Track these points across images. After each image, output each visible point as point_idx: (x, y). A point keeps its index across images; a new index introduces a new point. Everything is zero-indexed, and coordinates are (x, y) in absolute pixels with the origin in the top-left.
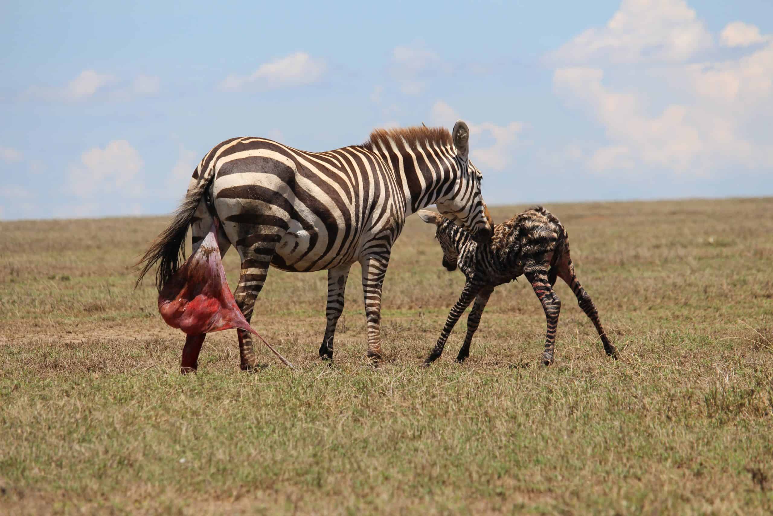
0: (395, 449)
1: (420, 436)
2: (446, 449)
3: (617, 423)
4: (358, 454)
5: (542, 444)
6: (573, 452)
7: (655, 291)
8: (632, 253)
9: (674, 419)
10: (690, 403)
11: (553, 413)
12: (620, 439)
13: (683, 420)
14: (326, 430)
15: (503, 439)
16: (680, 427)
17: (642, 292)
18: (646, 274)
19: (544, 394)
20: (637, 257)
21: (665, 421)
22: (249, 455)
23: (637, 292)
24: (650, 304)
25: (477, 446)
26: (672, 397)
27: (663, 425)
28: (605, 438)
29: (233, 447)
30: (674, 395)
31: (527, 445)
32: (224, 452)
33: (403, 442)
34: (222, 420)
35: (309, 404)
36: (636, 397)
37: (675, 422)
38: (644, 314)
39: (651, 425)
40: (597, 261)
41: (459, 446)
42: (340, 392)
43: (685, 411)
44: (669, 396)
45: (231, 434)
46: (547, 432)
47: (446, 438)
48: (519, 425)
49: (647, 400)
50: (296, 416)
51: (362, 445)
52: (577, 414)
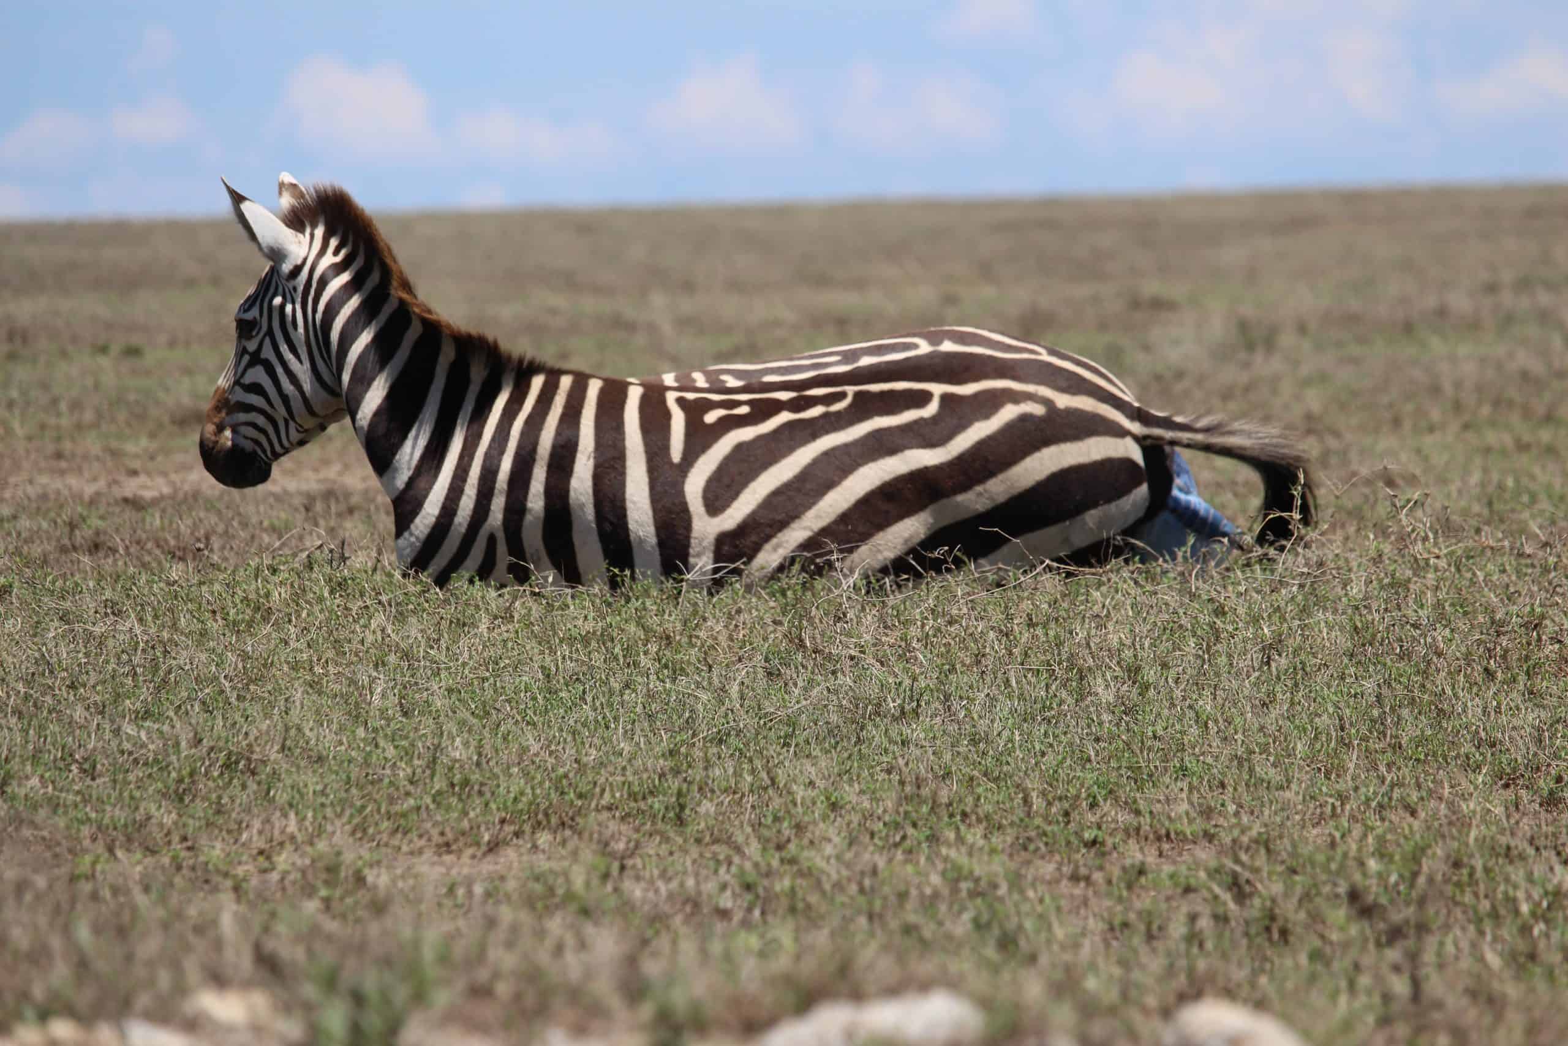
0: (859, 741)
1: (916, 712)
2: (974, 742)
3: (1369, 685)
4: (772, 751)
5: (1194, 731)
6: (1265, 750)
7: (1479, 389)
8: (1431, 301)
9: (1499, 675)
10: (1539, 639)
11: (1223, 660)
12: (1373, 721)
13: (1522, 678)
14: (704, 696)
15: (1106, 717)
16: (1514, 695)
17: (1448, 388)
18: (1463, 350)
19: (1205, 618)
20: (1442, 312)
21: (1480, 680)
22: (524, 750)
23: (1435, 390)
24: (1466, 417)
25: (1046, 734)
26: (1498, 627)
27: (1475, 690)
28: (1341, 719)
29: (486, 733)
30: (1502, 623)
31: (1160, 733)
32: (466, 744)
33: (876, 726)
34: (466, 672)
35: (668, 637)
36: (1415, 626)
37: (1503, 682)
38: (1450, 438)
39: (1449, 691)
40: (1352, 319)
41: (1006, 734)
42: (739, 611)
43: (1527, 658)
44: (1493, 622)
45: (484, 704)
46: (1206, 705)
47: (976, 717)
48: (1146, 687)
49: (1441, 634)
50: (636, 664)
51: (784, 730)
52: (1281, 662)
